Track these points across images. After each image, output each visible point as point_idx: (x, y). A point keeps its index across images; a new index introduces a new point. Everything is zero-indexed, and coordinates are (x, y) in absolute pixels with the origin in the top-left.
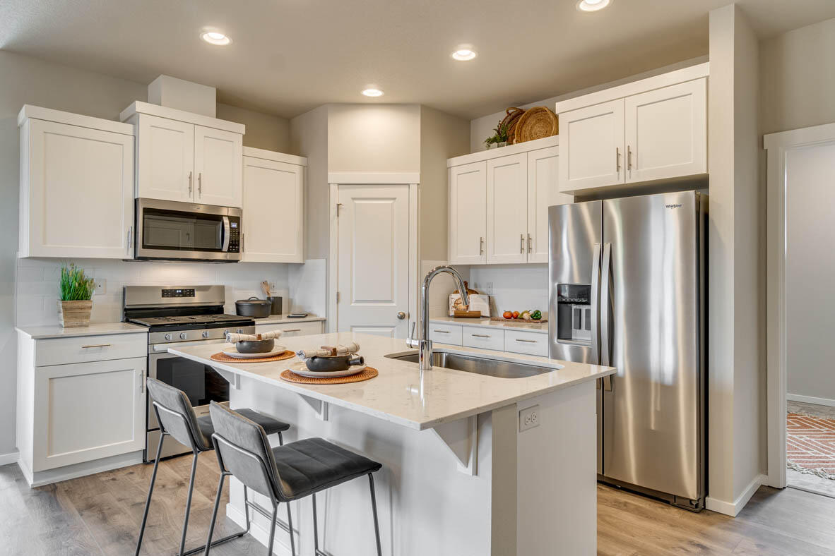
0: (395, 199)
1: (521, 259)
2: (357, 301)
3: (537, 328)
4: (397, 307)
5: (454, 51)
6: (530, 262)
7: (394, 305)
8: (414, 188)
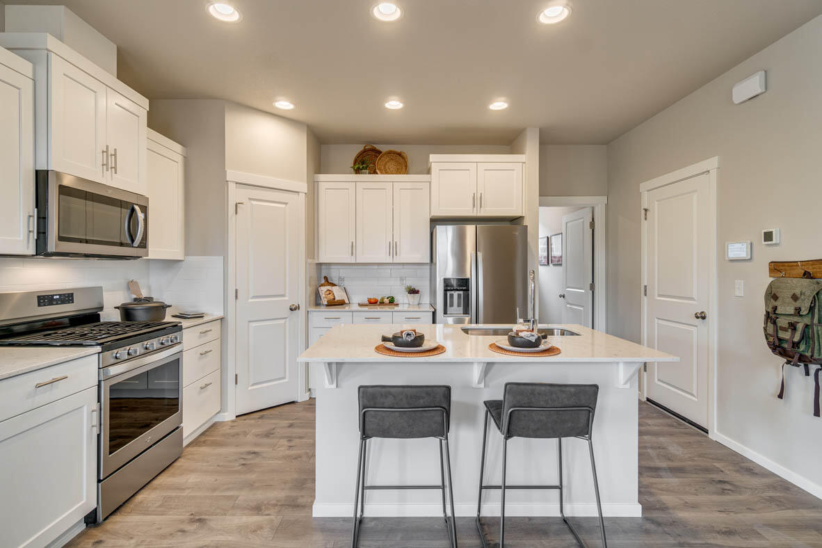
0: (286, 204)
1: (389, 260)
2: (254, 297)
3: (391, 308)
4: (289, 300)
5: (387, 102)
6: (394, 262)
7: (286, 298)
8: (302, 196)
